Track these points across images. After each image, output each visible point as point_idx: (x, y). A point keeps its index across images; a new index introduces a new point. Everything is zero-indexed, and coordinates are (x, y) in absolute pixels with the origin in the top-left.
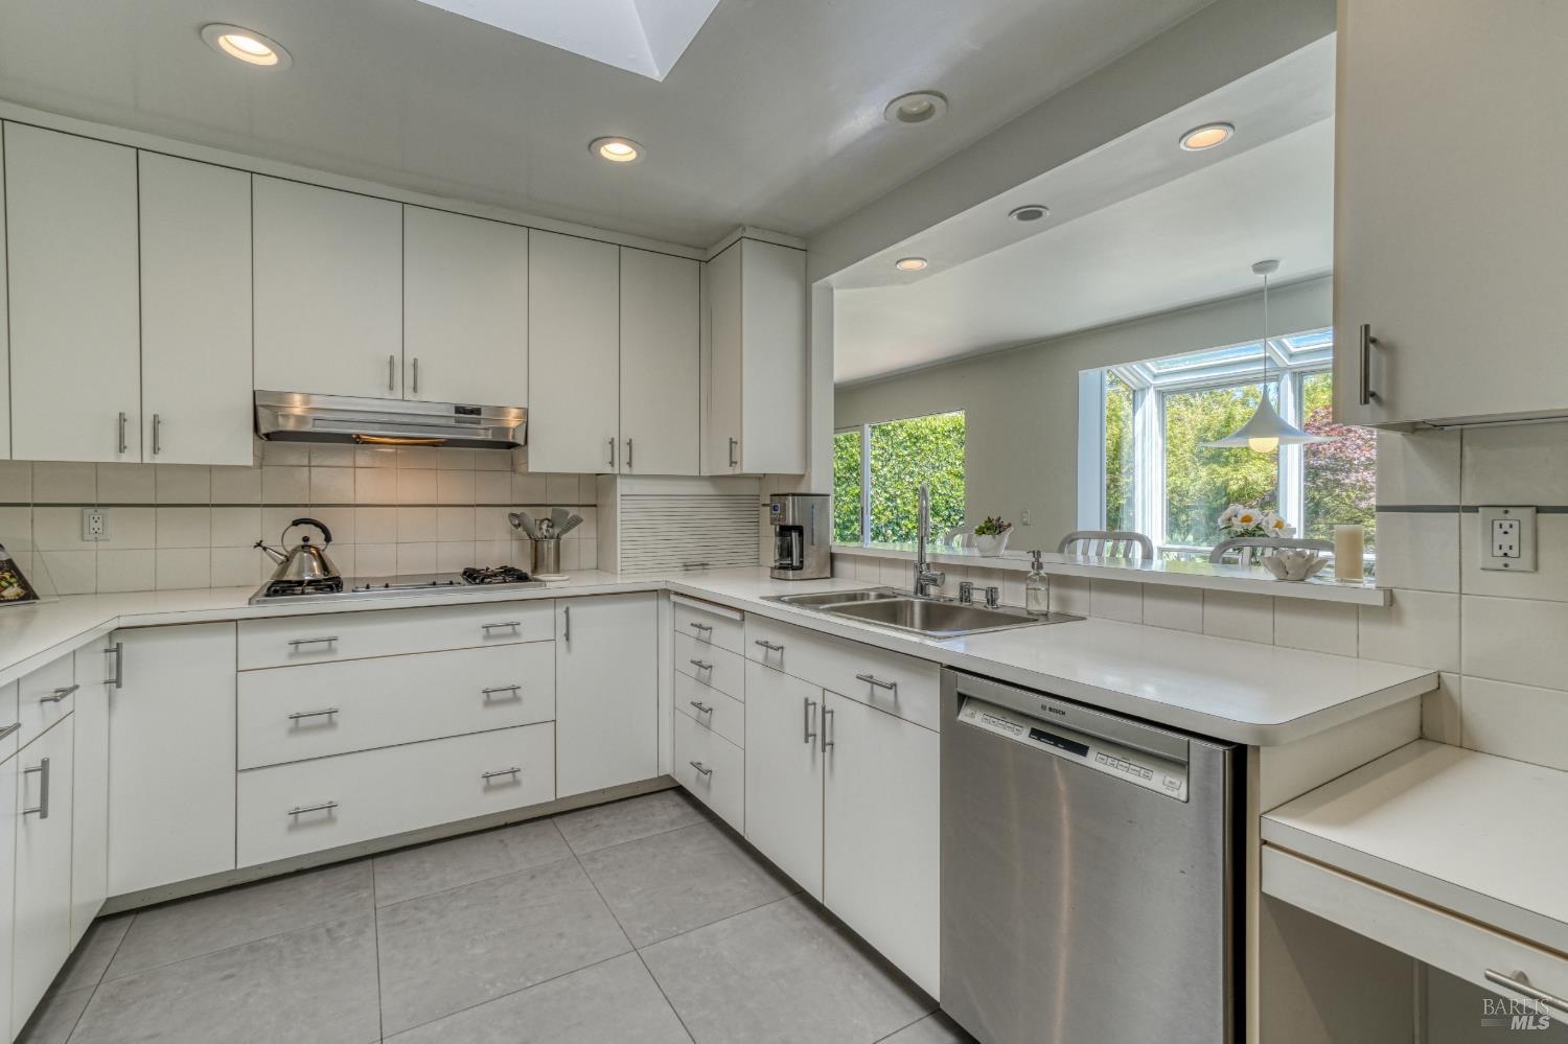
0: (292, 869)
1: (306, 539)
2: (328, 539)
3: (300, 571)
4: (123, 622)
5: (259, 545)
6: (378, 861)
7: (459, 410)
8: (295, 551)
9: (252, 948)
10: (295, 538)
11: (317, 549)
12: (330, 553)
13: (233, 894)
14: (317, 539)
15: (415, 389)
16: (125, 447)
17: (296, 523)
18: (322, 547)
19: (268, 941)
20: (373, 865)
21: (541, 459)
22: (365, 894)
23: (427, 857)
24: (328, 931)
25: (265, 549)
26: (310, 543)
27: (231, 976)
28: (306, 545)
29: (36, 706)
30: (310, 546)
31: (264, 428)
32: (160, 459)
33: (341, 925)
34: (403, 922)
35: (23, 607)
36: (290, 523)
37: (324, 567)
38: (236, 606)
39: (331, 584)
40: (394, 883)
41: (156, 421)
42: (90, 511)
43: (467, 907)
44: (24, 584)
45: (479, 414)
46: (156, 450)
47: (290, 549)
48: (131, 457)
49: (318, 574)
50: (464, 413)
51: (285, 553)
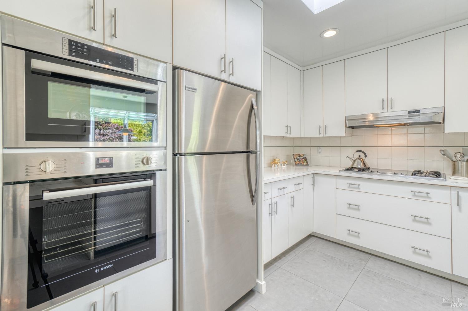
0: (351, 246)
1: (360, 156)
2: (366, 156)
3: (358, 165)
4: (315, 172)
5: (348, 157)
6: (373, 256)
7: (409, 112)
8: (356, 159)
9: (332, 258)
10: (356, 155)
11: (363, 160)
12: (367, 161)
13: (336, 244)
14: (362, 156)
15: (391, 108)
16: (320, 133)
17: (357, 151)
18: (364, 159)
19: (336, 259)
20: (371, 257)
21: (450, 127)
22: (363, 263)
23: (388, 265)
24: (349, 265)
25: (349, 158)
26: (361, 157)
27: (325, 261)
28: (359, 158)
29: (293, 186)
30: (361, 158)
31: (348, 126)
32: (327, 135)
33: (353, 266)
34: (368, 276)
35: (306, 167)
36: (355, 151)
37: (364, 164)
38: (336, 172)
39: (365, 169)
40: (373, 264)
41: (326, 127)
42: (319, 147)
43: (391, 286)
44: (307, 162)
45: (419, 112)
46: (326, 133)
47: (355, 158)
48: (321, 135)
49: (362, 166)
50: (412, 113)
51: (354, 160)
